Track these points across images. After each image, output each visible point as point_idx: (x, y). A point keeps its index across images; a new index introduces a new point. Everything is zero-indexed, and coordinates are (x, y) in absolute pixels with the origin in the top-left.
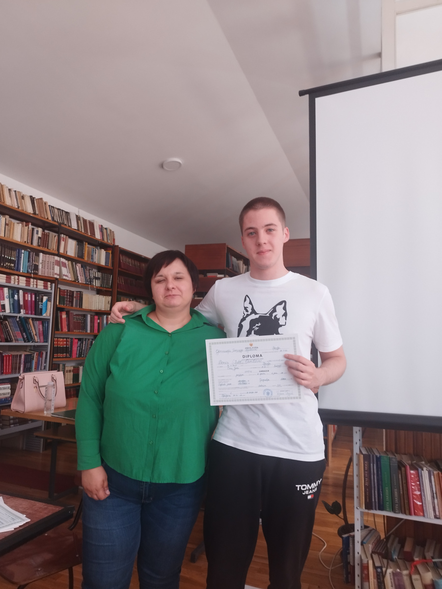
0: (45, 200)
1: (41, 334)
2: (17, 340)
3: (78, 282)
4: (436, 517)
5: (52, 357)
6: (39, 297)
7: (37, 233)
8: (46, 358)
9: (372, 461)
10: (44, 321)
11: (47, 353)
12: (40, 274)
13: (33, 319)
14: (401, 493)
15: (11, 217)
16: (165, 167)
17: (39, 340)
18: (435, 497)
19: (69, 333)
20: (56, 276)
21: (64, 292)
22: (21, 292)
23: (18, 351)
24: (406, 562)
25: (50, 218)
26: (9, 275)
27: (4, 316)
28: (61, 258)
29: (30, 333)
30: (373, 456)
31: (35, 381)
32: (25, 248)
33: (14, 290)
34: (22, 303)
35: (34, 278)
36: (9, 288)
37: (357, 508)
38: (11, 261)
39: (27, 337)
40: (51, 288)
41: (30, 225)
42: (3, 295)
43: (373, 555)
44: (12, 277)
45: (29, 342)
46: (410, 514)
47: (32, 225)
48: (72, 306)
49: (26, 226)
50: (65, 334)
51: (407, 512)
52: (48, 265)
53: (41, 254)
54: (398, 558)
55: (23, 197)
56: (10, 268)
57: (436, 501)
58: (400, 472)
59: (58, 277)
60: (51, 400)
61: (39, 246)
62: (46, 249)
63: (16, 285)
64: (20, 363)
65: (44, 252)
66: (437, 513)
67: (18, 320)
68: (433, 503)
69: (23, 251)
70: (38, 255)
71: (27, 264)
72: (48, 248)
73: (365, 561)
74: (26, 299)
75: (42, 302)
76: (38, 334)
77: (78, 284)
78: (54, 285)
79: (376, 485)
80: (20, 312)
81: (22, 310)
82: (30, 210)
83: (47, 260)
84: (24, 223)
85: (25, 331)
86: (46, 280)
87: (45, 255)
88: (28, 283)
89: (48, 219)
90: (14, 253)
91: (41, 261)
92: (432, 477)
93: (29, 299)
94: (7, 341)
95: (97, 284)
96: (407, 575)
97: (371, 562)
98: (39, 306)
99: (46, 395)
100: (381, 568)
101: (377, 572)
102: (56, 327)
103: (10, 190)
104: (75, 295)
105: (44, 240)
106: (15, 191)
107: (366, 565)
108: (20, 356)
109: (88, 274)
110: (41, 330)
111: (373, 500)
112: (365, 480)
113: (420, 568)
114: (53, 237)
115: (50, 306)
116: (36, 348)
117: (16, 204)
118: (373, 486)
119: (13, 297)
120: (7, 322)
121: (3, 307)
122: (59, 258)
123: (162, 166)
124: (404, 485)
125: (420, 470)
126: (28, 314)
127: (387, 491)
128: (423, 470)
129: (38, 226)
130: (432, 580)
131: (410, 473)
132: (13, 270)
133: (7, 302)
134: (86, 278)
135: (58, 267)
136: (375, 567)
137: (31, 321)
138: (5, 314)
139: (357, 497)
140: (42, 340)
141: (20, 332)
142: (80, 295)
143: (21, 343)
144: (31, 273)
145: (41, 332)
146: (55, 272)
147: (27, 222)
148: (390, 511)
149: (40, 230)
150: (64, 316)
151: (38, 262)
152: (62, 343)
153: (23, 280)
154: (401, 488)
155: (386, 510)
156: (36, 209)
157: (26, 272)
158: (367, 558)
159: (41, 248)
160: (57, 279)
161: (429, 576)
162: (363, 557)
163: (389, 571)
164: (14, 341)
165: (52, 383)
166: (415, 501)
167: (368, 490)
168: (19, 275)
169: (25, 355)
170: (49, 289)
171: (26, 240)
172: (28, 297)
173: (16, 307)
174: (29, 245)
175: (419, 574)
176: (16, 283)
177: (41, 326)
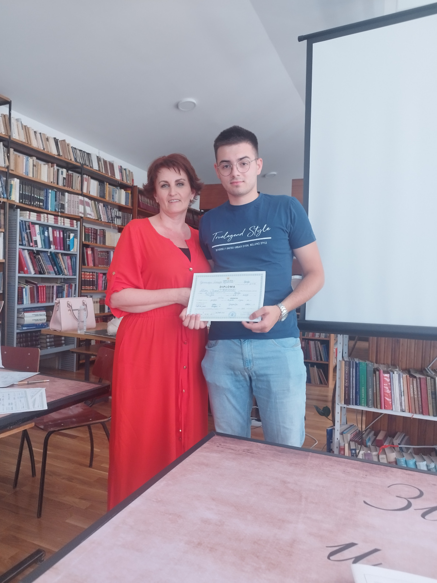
0: (67, 142)
1: (70, 268)
2: (49, 273)
3: (101, 220)
4: (402, 411)
5: (81, 289)
6: (66, 234)
7: (62, 174)
8: (75, 290)
9: (352, 367)
10: (71, 256)
11: (76, 285)
12: (66, 212)
13: (62, 254)
14: (375, 392)
15: (38, 158)
16: (180, 107)
17: (68, 274)
18: (403, 395)
19: (94, 267)
20: (80, 215)
21: (89, 230)
22: (50, 229)
23: (51, 283)
24: (377, 447)
25: (73, 160)
26: (38, 212)
27: (37, 251)
28: (85, 198)
29: (60, 267)
30: (353, 362)
31: (69, 305)
32: (52, 188)
33: (44, 227)
34: (51, 239)
35: (61, 216)
36: (40, 225)
37: (338, 404)
38: (40, 200)
39: (58, 270)
40: (76, 226)
41: (55, 166)
42: (35, 232)
43: (351, 442)
44: (42, 215)
45: (59, 274)
46: (381, 408)
47: (57, 166)
48: (96, 243)
49: (52, 167)
50: (91, 268)
51: (379, 406)
52: (74, 205)
53: (67, 194)
54: (372, 445)
55: (47, 139)
56: (40, 207)
57: (403, 398)
58: (374, 375)
59: (83, 216)
60: (83, 322)
61: (64, 186)
62: (70, 189)
63: (45, 223)
64: (53, 293)
65: (69, 192)
66: (403, 408)
67: (49, 254)
68: (401, 399)
69: (50, 191)
70: (64, 195)
71: (54, 203)
72: (72, 188)
73: (342, 445)
74: (55, 235)
75: (69, 238)
76: (67, 268)
77: (100, 222)
78: (79, 222)
79: (354, 385)
80: (50, 248)
81: (52, 246)
82: (54, 151)
83: (72, 200)
84: (50, 164)
85: (56, 265)
86: (72, 218)
87: (70, 195)
88: (56, 221)
89: (71, 160)
90: (43, 193)
91: (66, 201)
92: (401, 379)
93: (58, 236)
94: (40, 273)
95: (118, 222)
96: (376, 455)
97: (347, 445)
98: (67, 242)
99: (79, 317)
100: (355, 450)
101: (352, 453)
102: (83, 262)
103: (35, 132)
104: (98, 233)
105: (69, 181)
106: (40, 133)
107: (343, 447)
108: (53, 287)
109: (109, 213)
110: (70, 264)
111: (351, 397)
112: (345, 381)
113: (387, 450)
114: (77, 177)
115: (77, 243)
116: (66, 281)
117: (42, 146)
118: (351, 386)
119: (44, 233)
120: (39, 256)
121: (36, 242)
122: (83, 198)
123: (177, 106)
124: (378, 385)
125: (391, 373)
126: (57, 249)
127: (363, 390)
128: (394, 373)
129: (62, 167)
130: (396, 459)
131: (383, 377)
132: (42, 208)
133: (38, 238)
134: (108, 217)
135: (83, 206)
136: (351, 450)
137: (60, 255)
138: (37, 249)
139: (339, 396)
140: (71, 273)
141: (51, 265)
142: (104, 233)
143: (54, 276)
144: (58, 212)
145: (70, 266)
146: (80, 211)
147: (52, 163)
148: (365, 406)
149: (64, 170)
150: (90, 252)
151: (64, 201)
152: (88, 277)
153: (51, 217)
154: (375, 388)
155: (361, 405)
156: (60, 150)
157: (54, 211)
158: (344, 442)
159: (66, 188)
160: (82, 217)
161: (393, 456)
162: (341, 442)
163: (362, 452)
164: (46, 273)
165: (84, 307)
166: (386, 398)
167: (347, 388)
168: (47, 214)
169: (57, 286)
170: (75, 226)
171: (52, 180)
172: (57, 234)
173: (47, 242)
174: (55, 185)
175: (385, 454)
176: (46, 221)
177: (69, 261)
